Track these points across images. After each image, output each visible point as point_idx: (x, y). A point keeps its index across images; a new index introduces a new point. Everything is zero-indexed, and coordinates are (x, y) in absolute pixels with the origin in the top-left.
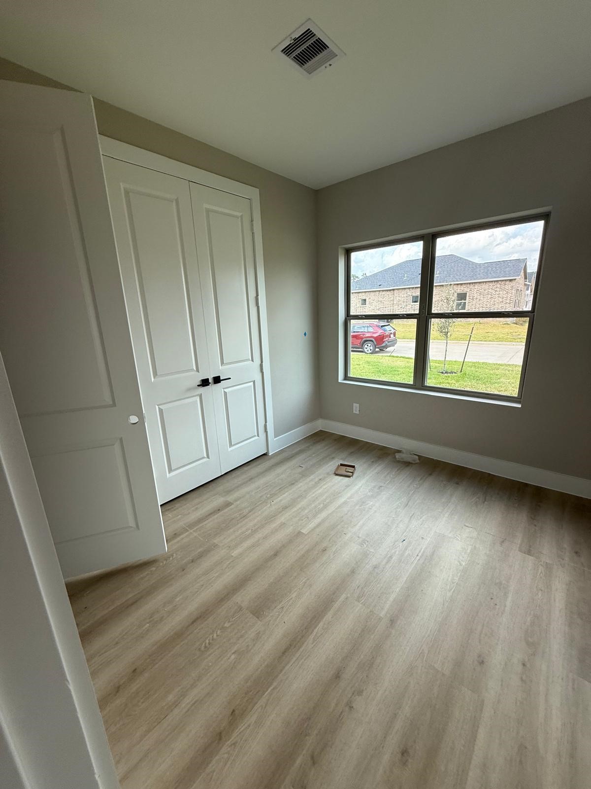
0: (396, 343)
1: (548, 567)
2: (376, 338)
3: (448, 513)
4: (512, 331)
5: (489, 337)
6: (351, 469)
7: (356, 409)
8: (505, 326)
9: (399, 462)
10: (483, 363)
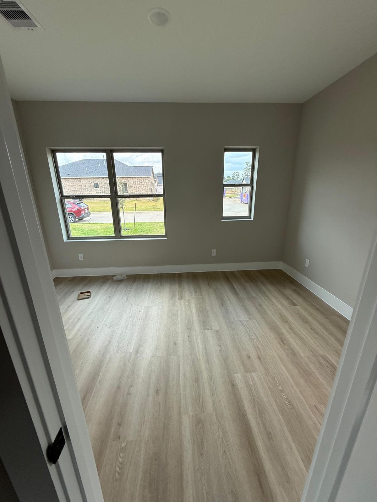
0: (90, 214)
1: (189, 301)
2: (75, 212)
3: (148, 296)
4: (153, 205)
5: (143, 208)
6: (89, 294)
7: (81, 257)
8: (149, 202)
9: (116, 281)
10: (144, 223)
